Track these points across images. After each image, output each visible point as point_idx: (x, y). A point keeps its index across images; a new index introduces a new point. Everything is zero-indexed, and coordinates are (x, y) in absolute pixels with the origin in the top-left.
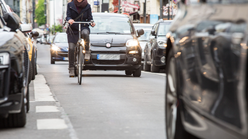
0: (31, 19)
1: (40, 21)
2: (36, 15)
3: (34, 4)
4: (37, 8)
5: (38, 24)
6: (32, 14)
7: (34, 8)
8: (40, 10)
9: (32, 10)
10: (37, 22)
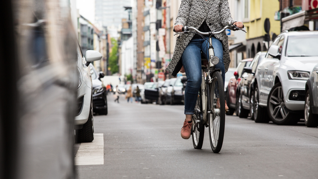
0: (104, 68)
1: (113, 70)
2: (110, 63)
3: (108, 51)
4: (111, 56)
5: (111, 72)
6: (106, 63)
7: (108, 55)
8: (114, 58)
9: (106, 58)
10: (111, 71)
